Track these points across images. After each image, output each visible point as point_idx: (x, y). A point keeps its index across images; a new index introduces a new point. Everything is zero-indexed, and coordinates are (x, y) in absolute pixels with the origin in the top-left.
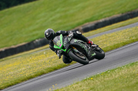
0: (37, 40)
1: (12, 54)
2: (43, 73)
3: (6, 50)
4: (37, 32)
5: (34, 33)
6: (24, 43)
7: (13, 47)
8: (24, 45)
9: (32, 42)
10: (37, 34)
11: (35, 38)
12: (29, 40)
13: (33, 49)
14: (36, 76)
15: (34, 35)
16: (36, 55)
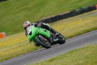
0: (77, 10)
1: (60, 20)
2: (80, 34)
3: (56, 17)
4: (77, 4)
5: (75, 4)
6: (68, 12)
7: (61, 14)
8: (68, 13)
9: (74, 11)
10: (77, 6)
11: (76, 8)
12: (72, 9)
13: (74, 16)
14: (75, 36)
15: (75, 6)
16: (76, 21)
